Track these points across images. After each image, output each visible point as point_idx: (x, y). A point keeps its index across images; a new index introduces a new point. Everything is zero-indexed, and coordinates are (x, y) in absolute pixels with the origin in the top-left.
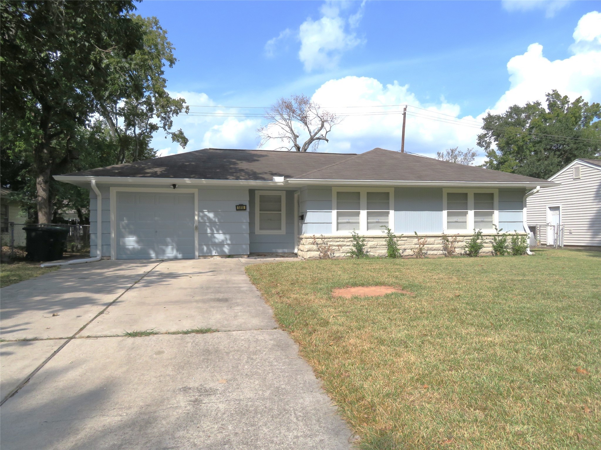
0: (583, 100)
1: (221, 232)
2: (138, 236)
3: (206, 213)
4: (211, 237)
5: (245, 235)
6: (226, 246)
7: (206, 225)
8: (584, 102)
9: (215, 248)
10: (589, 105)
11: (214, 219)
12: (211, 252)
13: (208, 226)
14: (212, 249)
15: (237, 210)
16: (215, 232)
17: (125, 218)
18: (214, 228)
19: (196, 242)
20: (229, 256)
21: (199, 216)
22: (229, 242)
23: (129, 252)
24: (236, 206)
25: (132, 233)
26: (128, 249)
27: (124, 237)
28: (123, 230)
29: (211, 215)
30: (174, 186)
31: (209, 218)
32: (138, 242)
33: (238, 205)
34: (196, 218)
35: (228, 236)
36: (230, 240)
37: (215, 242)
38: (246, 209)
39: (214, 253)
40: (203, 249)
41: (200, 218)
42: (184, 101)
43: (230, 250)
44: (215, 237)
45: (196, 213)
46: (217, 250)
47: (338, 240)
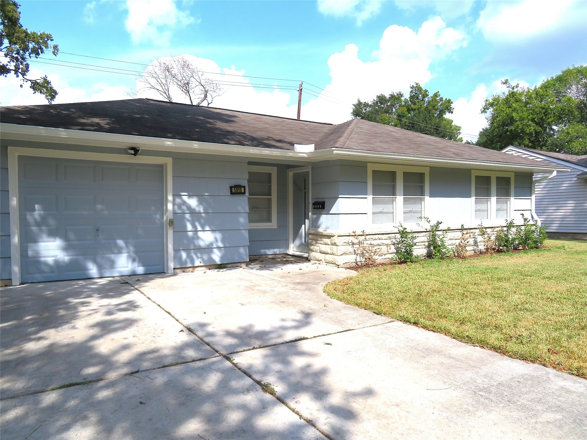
0: (440, 95)
1: (207, 228)
2: (65, 238)
3: (185, 198)
4: (193, 238)
5: (243, 231)
6: (215, 250)
7: (184, 218)
8: (441, 96)
9: (199, 255)
10: (444, 99)
11: (197, 209)
12: (192, 261)
13: (188, 220)
14: (195, 257)
15: (232, 193)
16: (199, 228)
17: (36, 206)
18: (197, 224)
19: (170, 247)
20: (220, 267)
21: (174, 204)
22: (221, 245)
23: (45, 269)
24: (231, 188)
25: (53, 234)
26: (46, 264)
27: (35, 241)
28: (34, 229)
29: (193, 202)
30: (135, 151)
31: (189, 208)
32: (66, 249)
33: (233, 185)
34: (170, 206)
35: (219, 236)
36: (223, 241)
37: (199, 246)
38: (244, 193)
39: (197, 263)
40: (181, 257)
41: (176, 207)
42: (49, 37)
43: (222, 258)
44: (198, 238)
45: (170, 198)
46: (202, 258)
47: (377, 236)
